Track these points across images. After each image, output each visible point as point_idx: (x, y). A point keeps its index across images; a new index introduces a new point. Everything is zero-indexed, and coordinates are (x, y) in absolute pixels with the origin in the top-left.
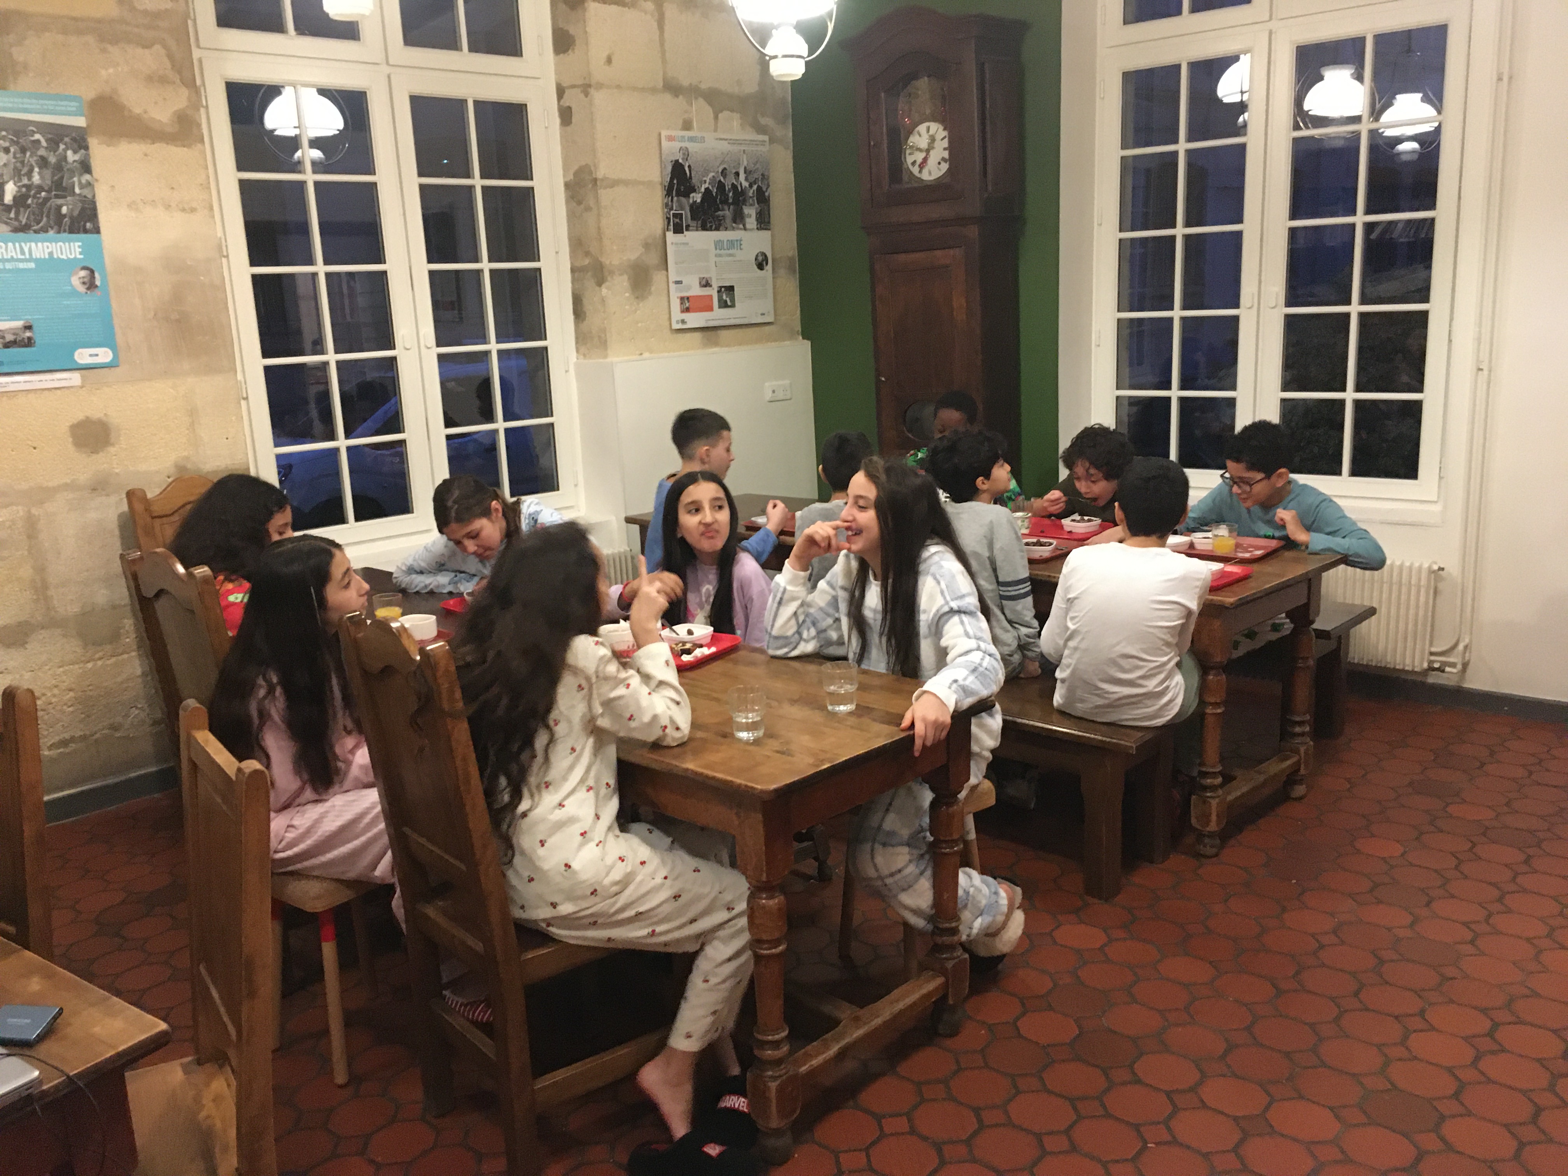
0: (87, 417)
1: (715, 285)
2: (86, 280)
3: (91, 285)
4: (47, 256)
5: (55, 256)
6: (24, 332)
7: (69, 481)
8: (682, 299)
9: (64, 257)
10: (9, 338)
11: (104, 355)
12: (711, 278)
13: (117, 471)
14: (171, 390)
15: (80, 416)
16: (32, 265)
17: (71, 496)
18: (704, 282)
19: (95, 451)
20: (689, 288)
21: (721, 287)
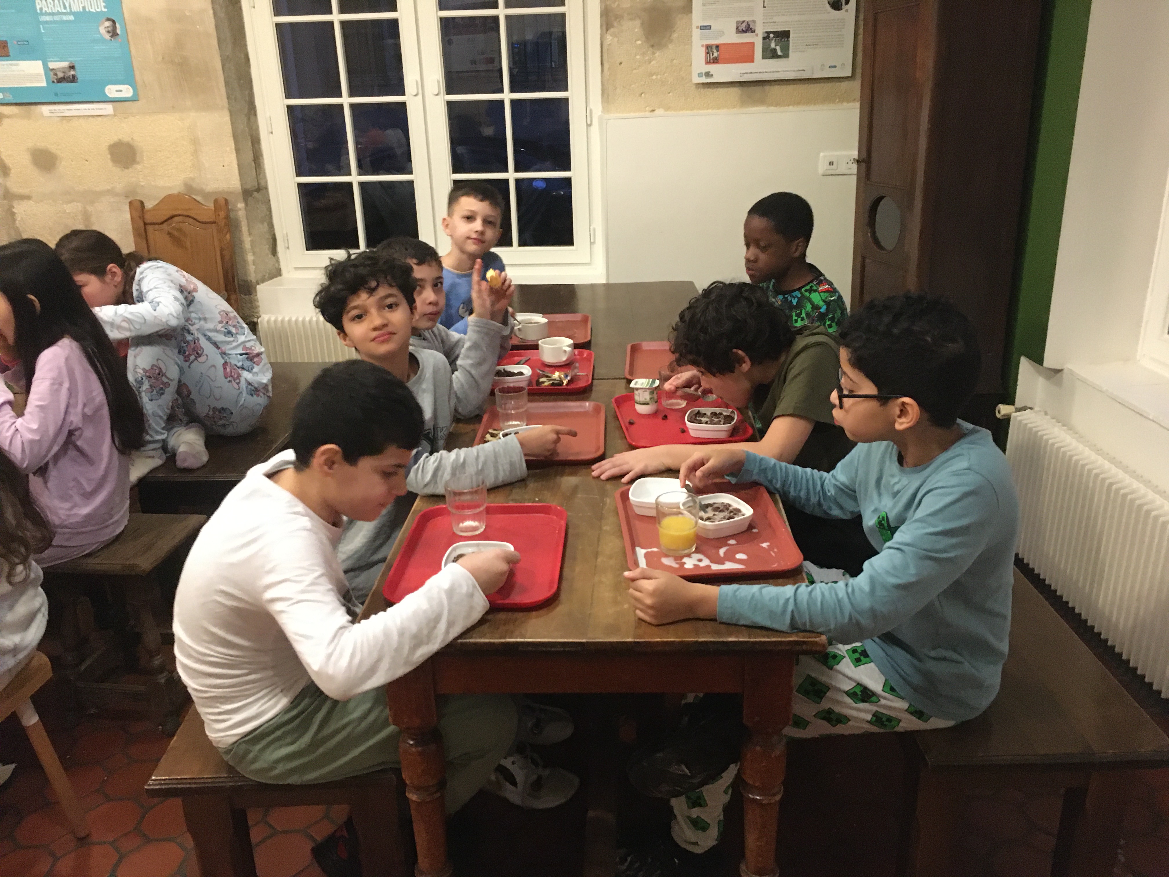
0: (120, 140)
1: (760, 30)
2: (110, 29)
3: (114, 34)
4: (81, 10)
5: (87, 10)
6: (70, 71)
7: (109, 188)
8: (709, 48)
9: (93, 10)
10: (60, 75)
11: (127, 91)
12: (754, 22)
13: (142, 184)
14: (179, 122)
15: (115, 139)
16: (71, 18)
17: (112, 200)
18: (743, 27)
19: (126, 167)
20: (722, 33)
21: (768, 33)
